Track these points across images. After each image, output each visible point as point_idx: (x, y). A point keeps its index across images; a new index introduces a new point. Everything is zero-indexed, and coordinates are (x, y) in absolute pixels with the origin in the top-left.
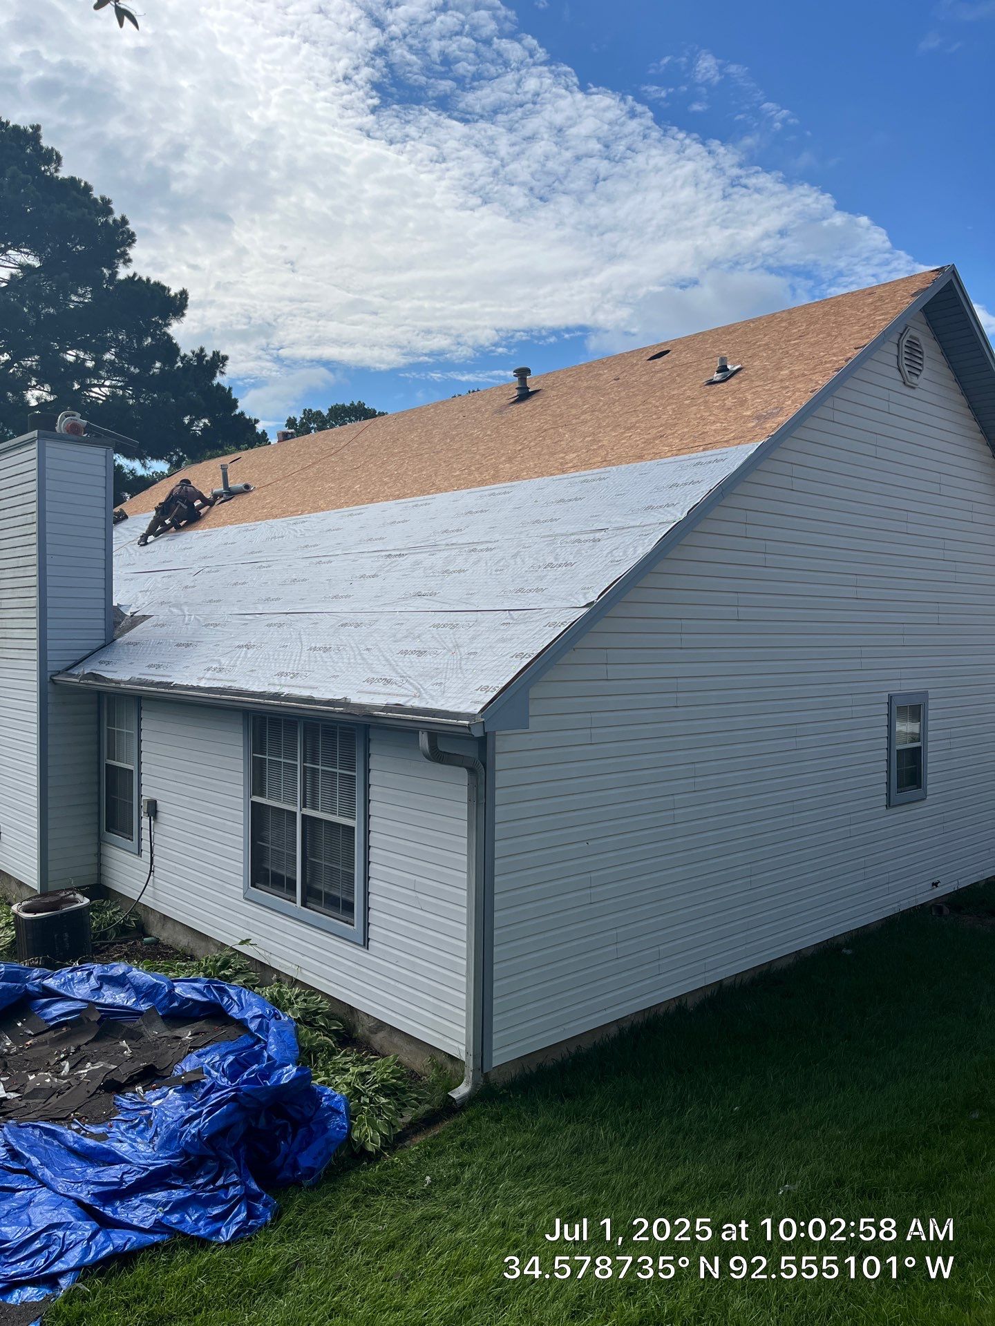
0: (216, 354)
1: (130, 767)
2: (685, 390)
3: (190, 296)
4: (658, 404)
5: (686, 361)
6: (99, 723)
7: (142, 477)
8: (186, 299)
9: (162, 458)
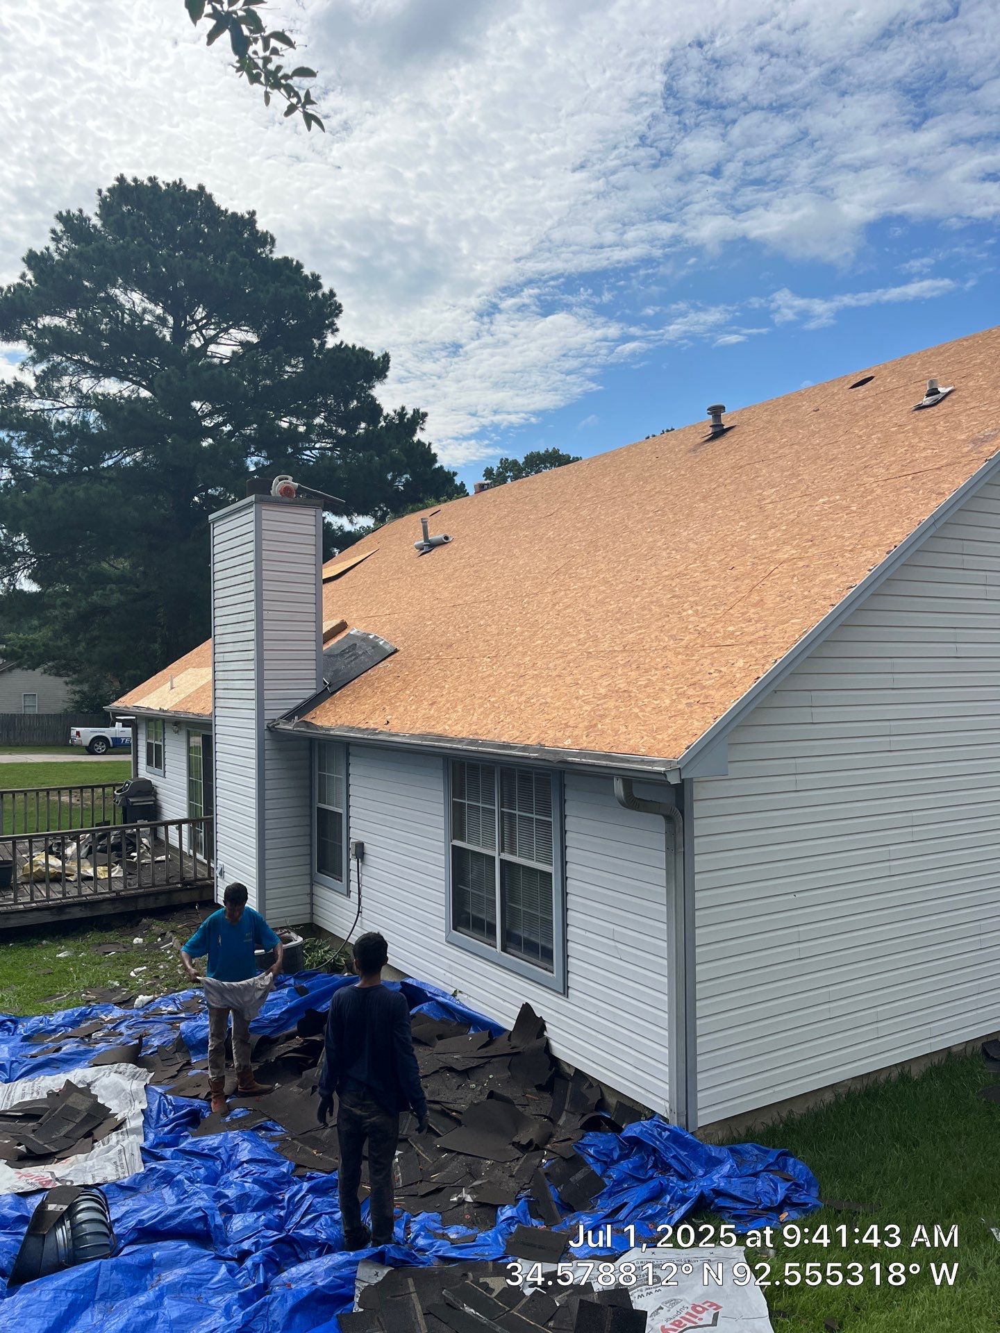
0: (416, 412)
1: (340, 811)
2: (892, 417)
3: (391, 359)
4: (861, 433)
5: (891, 386)
6: (311, 768)
7: (350, 532)
8: (388, 361)
9: (367, 514)
